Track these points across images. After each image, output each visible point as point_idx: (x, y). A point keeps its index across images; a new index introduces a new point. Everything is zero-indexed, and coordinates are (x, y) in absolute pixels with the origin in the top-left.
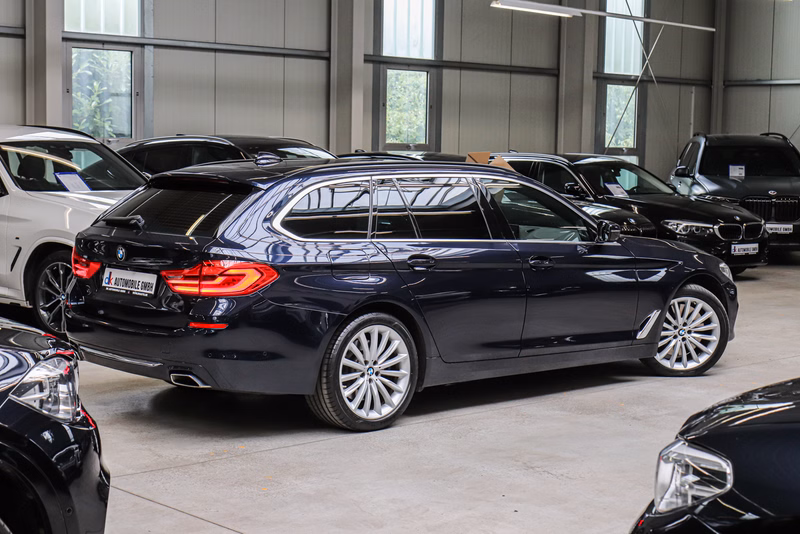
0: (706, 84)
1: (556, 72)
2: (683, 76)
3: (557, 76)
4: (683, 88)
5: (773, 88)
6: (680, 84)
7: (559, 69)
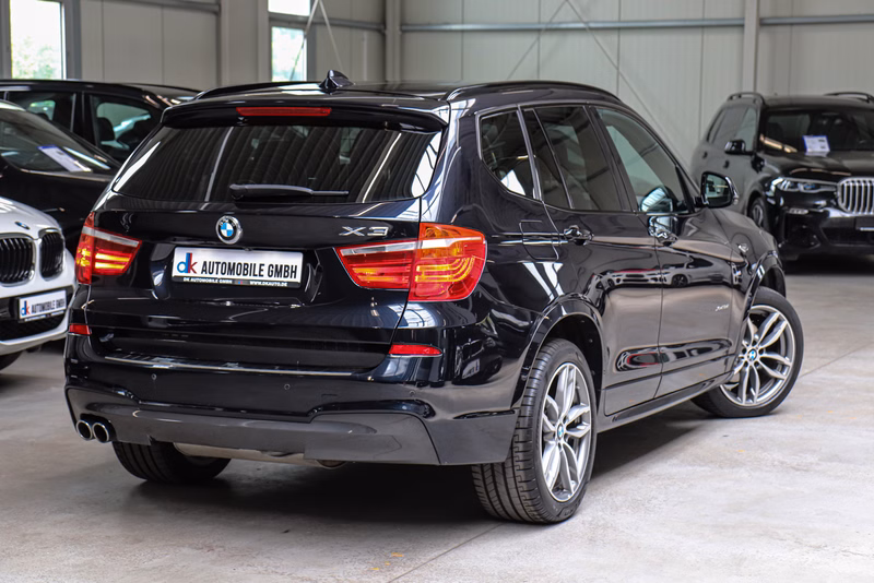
0: (380, 28)
1: (216, 8)
2: (355, 18)
3: (218, 14)
4: (356, 33)
5: (466, 35)
6: (351, 27)
7: (220, 6)
